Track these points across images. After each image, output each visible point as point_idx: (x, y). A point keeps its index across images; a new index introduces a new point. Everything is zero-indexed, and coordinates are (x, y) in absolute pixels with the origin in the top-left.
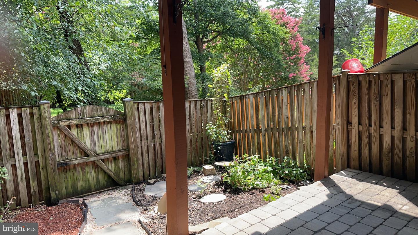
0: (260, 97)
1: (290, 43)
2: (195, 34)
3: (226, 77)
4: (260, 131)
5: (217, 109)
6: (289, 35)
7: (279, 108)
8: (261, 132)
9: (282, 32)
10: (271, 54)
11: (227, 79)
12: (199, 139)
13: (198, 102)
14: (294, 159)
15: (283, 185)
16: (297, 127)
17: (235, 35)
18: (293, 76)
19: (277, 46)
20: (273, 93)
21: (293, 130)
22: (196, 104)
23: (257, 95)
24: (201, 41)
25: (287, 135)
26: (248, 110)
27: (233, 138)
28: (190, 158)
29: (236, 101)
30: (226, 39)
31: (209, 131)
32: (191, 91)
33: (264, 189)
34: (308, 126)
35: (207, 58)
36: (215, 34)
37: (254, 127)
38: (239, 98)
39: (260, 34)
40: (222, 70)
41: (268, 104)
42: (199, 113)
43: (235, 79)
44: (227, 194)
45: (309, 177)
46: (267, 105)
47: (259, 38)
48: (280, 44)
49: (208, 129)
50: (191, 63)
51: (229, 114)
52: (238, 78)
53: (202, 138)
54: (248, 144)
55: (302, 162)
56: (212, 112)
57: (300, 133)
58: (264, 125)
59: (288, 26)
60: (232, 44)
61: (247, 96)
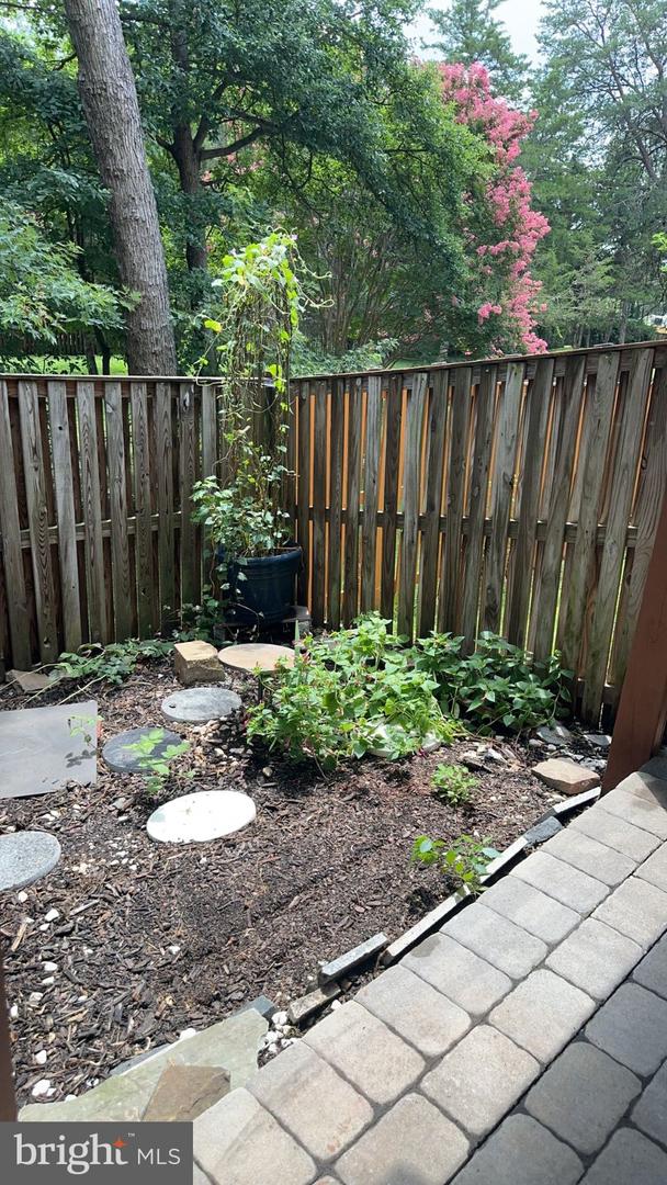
0: (409, 392)
1: (491, 197)
2: (172, 115)
3: (281, 292)
4: (397, 521)
5: (239, 424)
6: (490, 167)
7: (480, 442)
8: (402, 526)
9: (472, 154)
10: (430, 228)
11: (285, 303)
12: (162, 535)
13: (160, 388)
14: (515, 637)
15: (470, 741)
16: (545, 524)
17: (319, 140)
18: (491, 312)
19: (450, 201)
20: (465, 377)
21: (523, 536)
22: (155, 395)
23: (400, 380)
24: (191, 148)
25: (499, 550)
26: (357, 437)
27: (292, 539)
28: (128, 606)
29: (313, 397)
30: (281, 154)
31: (204, 510)
32: (149, 334)
33: (402, 764)
34: (589, 525)
35: (214, 214)
36: (244, 128)
37: (376, 506)
38: (328, 386)
39: (398, 151)
40: (265, 258)
41: (440, 422)
42: (168, 436)
43: (318, 306)
44: (259, 790)
45: (565, 711)
46: (434, 427)
47: (394, 166)
48: (463, 195)
49: (199, 503)
50: (154, 227)
51: (285, 450)
52: (329, 303)
53: (177, 531)
54: (347, 563)
55: (543, 654)
56: (219, 435)
57: (551, 550)
58: (415, 504)
59: (493, 133)
60: (303, 175)
61: (359, 382)
